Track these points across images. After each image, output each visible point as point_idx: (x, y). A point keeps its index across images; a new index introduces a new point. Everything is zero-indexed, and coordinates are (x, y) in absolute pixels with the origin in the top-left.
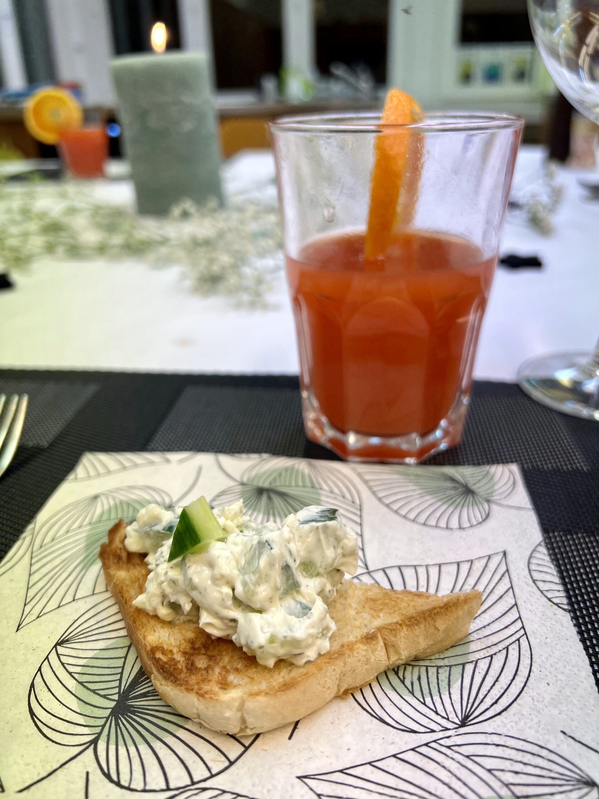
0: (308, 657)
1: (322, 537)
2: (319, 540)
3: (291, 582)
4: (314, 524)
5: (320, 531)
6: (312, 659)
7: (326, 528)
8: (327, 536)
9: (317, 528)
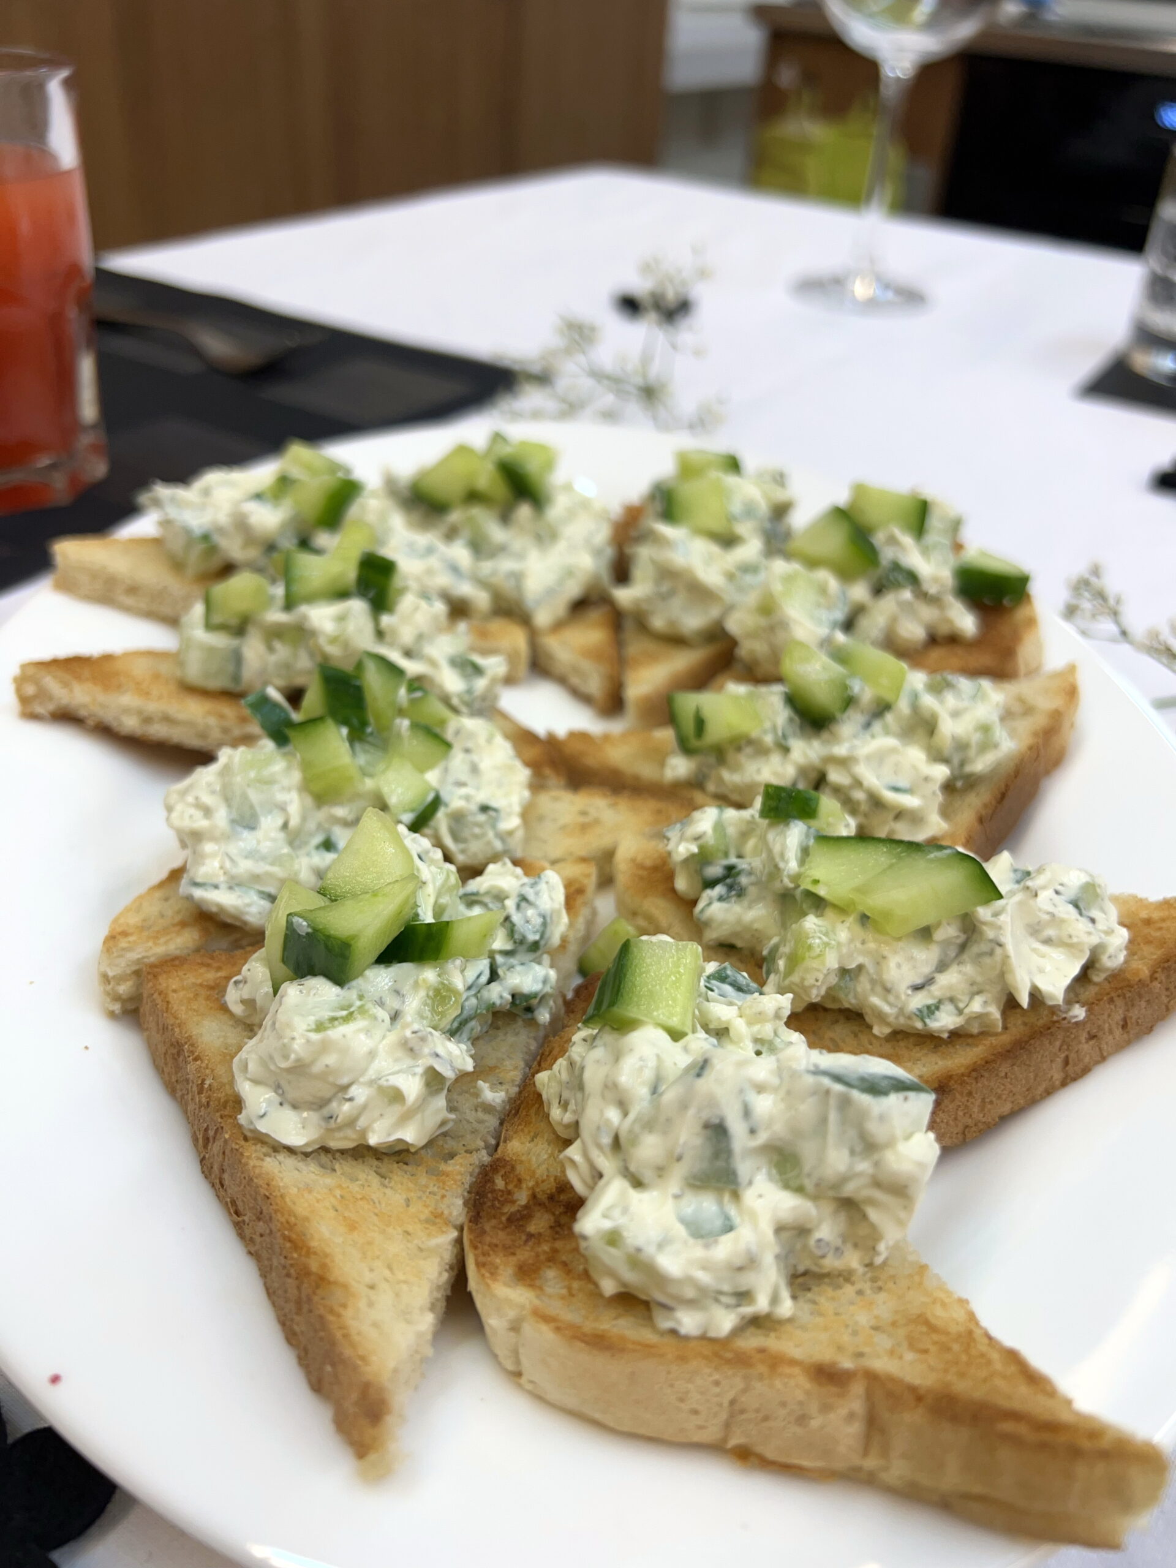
0: (679, 1322)
1: (833, 1116)
2: (824, 1121)
3: (720, 1164)
4: (826, 1081)
5: (833, 1102)
6: (683, 1331)
7: (845, 1103)
8: (844, 1121)
9: (827, 1092)
